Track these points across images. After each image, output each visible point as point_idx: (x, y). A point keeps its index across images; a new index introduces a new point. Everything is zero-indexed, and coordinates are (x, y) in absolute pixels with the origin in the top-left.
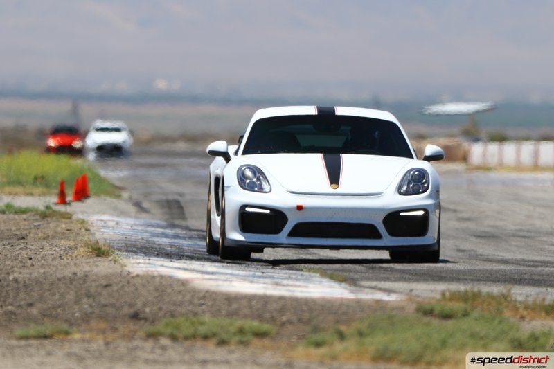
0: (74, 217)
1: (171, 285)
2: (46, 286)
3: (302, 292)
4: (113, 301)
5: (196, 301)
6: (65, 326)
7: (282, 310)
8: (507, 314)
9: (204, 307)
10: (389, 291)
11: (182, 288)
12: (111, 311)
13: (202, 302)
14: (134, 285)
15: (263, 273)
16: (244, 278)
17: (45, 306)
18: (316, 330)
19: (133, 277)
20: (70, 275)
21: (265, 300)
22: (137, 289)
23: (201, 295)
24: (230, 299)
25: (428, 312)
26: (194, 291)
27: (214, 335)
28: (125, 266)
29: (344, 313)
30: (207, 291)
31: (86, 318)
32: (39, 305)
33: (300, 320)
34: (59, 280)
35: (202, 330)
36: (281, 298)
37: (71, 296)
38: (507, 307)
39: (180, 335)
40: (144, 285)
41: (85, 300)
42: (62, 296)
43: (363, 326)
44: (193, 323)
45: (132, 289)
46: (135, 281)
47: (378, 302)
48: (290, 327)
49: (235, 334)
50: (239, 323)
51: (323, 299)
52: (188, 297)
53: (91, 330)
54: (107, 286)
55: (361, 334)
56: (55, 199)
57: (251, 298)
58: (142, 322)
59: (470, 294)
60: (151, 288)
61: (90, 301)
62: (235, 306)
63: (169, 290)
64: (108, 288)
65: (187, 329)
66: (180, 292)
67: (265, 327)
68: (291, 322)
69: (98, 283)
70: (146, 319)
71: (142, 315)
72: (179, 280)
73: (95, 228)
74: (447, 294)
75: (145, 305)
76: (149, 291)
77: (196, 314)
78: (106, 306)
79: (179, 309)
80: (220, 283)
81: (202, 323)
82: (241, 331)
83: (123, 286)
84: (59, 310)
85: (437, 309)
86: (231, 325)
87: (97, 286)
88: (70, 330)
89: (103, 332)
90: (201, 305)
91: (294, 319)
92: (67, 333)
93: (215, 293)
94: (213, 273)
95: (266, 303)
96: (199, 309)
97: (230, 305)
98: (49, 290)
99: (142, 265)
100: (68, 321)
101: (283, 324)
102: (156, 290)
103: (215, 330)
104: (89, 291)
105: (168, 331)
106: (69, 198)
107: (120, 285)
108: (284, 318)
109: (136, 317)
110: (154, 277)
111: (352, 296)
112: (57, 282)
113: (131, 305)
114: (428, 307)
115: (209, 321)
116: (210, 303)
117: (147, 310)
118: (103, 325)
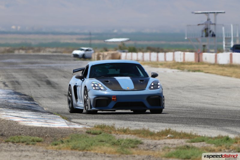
1: (13, 124)
3: (53, 125)
5: (20, 130)
7: (46, 133)
8: (113, 132)
9: (22, 132)
10: (80, 124)
11: (16, 125)
13: (22, 130)
15: (42, 116)
16: (36, 120)
18: (55, 140)
19: (1, 121)
21: (41, 128)
22: (2, 125)
23: (22, 127)
24: (31, 128)
25: (88, 133)
26: (20, 126)
27: (25, 141)
29: (64, 133)
30: (24, 126)
33: (51, 136)
35: (22, 140)
36: (46, 128)
38: (113, 130)
39: (15, 141)
40: (5, 124)
43: (69, 139)
44: (19, 138)
47: (75, 129)
49: (31, 141)
50: (33, 138)
51: (59, 128)
52: (18, 128)
55: (68, 141)
57: (37, 128)
58: (4, 137)
59: (102, 126)
60: (7, 125)
62: (32, 131)
65: (17, 140)
67: (41, 139)
68: (48, 137)
71: (4, 135)
72: (15, 122)
74: (96, 126)
75: (5, 131)
77: (20, 134)
79: (15, 132)
80: (28, 123)
81: (22, 138)
82: (33, 141)
85: (92, 132)
86: (30, 138)
90: (22, 131)
91: (49, 136)
93: (26, 126)
94: (26, 118)
95: (42, 130)
96: (21, 132)
97: (30, 131)
99: (4, 115)
102: (9, 125)
103: (25, 140)
105: (12, 140)
108: (46, 136)
109: (2, 135)
110: (8, 121)
111: (68, 127)
113: (1, 131)
114: (90, 131)
115: (24, 137)
116: (24, 130)
117: (5, 133)
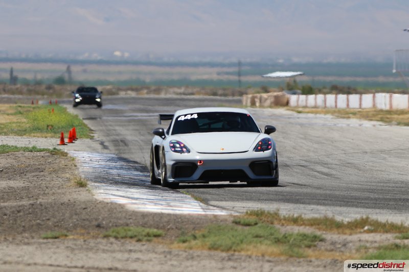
0: (69, 155)
1: (116, 209)
2: (56, 208)
3: (179, 210)
4: (87, 217)
5: (127, 217)
6: (65, 232)
7: (168, 222)
8: (276, 222)
9: (131, 220)
10: (223, 208)
11: (121, 210)
12: (87, 223)
13: (130, 217)
14: (98, 208)
15: (162, 196)
16: (151, 201)
17: (55, 220)
18: (183, 234)
19: (97, 203)
20: (67, 201)
21: (161, 215)
22: (99, 210)
23: (130, 213)
24: (144, 215)
25: (237, 223)
26: (127, 211)
27: (135, 236)
28: (94, 195)
29: (198, 224)
30: (133, 211)
31: (75, 227)
32: (52, 219)
33: (176, 228)
34: (62, 204)
35: (130, 233)
36: (169, 215)
37: (67, 215)
38: (276, 219)
39: (119, 236)
40: (103, 208)
41: (74, 217)
42: (64, 214)
43: (205, 232)
44: (125, 230)
45: (98, 210)
46: (98, 206)
47: (215, 216)
48: (172, 231)
49: (145, 236)
50: (147, 230)
51: (189, 215)
52: (124, 215)
53: (77, 234)
54: (84, 209)
55: (204, 236)
56: (59, 141)
57: (154, 215)
58: (102, 229)
59: (259, 212)
60: (106, 210)
61: (77, 217)
62: (146, 219)
63: (115, 211)
64: (85, 210)
65: (122, 234)
66: (120, 212)
67: (160, 232)
68: (173, 229)
69: (80, 207)
70: (103, 227)
71: (102, 226)
72: (120, 205)
73: (80, 164)
74: (249, 212)
75: (103, 219)
76: (105, 212)
77: (127, 225)
78: (84, 220)
79: (119, 221)
80: (140, 206)
81: (130, 230)
82: (148, 235)
83: (93, 208)
84: (62, 222)
85: (242, 222)
86: (143, 231)
87: (80, 208)
88: (68, 234)
89: (83, 234)
90: (130, 219)
91: (174, 227)
92: (66, 236)
93: (137, 212)
94: (137, 199)
95: (161, 217)
96: (129, 222)
97: (144, 218)
98: (57, 211)
99: (102, 195)
100: (66, 229)
101: (168, 229)
102: (109, 211)
103: (135, 234)
104: (76, 212)
105: (114, 234)
106: (66, 140)
107: (91, 208)
108: (169, 227)
109: (99, 226)
110: (108, 203)
111: (203, 213)
112: (61, 206)
113: (96, 220)
114: (238, 220)
115: (134, 230)
116: (134, 218)
117: (104, 223)
118: (83, 231)
